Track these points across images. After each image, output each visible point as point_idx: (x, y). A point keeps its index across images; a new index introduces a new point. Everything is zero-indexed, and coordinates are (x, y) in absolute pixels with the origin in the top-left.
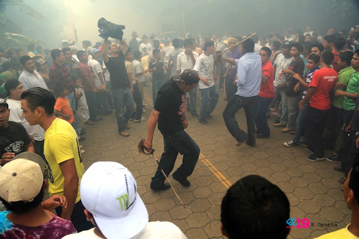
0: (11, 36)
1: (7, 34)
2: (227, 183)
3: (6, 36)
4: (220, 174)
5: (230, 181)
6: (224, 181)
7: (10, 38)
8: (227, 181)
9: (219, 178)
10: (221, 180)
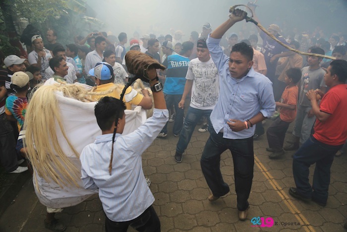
0: (88, 19)
1: (85, 17)
2: (267, 174)
3: (85, 19)
4: (262, 165)
5: (270, 173)
6: (264, 171)
7: (87, 21)
8: (267, 173)
9: (260, 168)
10: (262, 171)
